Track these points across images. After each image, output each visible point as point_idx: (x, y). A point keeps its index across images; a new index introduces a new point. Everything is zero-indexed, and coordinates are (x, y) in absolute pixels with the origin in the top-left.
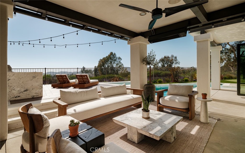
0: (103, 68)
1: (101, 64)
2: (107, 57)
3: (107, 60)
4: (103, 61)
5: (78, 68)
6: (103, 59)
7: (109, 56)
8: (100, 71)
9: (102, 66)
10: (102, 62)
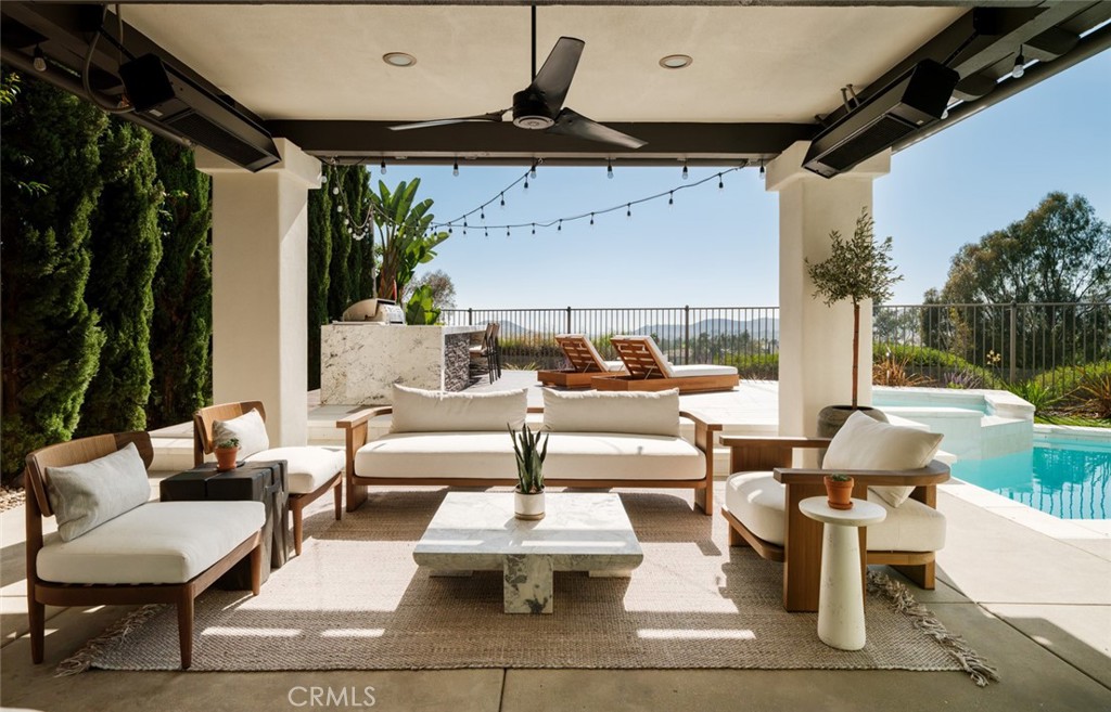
0: (984, 298)
1: (967, 277)
2: (1015, 228)
3: (1012, 246)
4: (988, 252)
5: (687, 309)
6: (984, 245)
7: (1036, 220)
8: (962, 321)
9: (976, 289)
10: (979, 260)
